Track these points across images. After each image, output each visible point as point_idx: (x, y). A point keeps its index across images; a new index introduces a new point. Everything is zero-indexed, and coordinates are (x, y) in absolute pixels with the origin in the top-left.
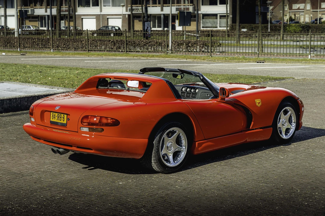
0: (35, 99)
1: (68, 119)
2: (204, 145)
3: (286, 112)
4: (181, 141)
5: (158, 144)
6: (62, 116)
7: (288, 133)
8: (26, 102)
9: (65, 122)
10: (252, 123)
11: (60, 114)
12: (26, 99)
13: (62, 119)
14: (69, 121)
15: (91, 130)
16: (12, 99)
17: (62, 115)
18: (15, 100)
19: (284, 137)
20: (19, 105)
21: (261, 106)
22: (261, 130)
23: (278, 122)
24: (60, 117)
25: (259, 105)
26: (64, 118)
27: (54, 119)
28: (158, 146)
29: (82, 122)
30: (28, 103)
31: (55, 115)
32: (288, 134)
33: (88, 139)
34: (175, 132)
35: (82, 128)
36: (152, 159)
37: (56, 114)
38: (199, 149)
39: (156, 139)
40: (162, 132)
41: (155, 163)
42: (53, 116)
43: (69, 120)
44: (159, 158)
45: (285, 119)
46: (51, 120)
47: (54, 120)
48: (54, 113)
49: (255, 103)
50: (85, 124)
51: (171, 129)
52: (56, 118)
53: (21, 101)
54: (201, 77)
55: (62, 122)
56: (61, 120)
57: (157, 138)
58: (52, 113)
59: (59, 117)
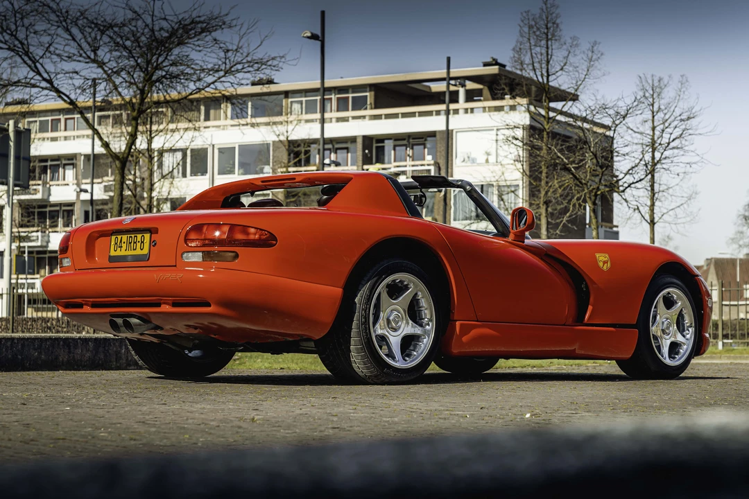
0: (59, 344)
1: (153, 244)
2: (474, 332)
3: (669, 303)
4: (419, 313)
5: (366, 303)
6: (139, 239)
7: (677, 353)
8: (35, 349)
9: (146, 251)
10: (590, 308)
11: (133, 236)
12: (37, 344)
13: (139, 244)
14: (156, 246)
15: (207, 256)
16: (4, 341)
17: (139, 236)
18: (9, 343)
19: (668, 361)
20: (20, 357)
21: (610, 270)
22: (612, 329)
23: (651, 324)
24: (134, 243)
25: (605, 268)
26: (142, 242)
27: (119, 249)
28: (367, 310)
29: (186, 240)
30: (40, 353)
31: (121, 241)
32: (677, 356)
33: (201, 276)
34: (407, 288)
35: (185, 255)
36: (352, 342)
37: (125, 237)
38: (464, 339)
39: (362, 292)
40: (375, 279)
41: (358, 351)
42: (116, 244)
43: (155, 244)
44: (368, 339)
45: (667, 319)
46: (113, 253)
47: (119, 253)
48: (119, 237)
49: (595, 261)
50: (193, 244)
51: (398, 277)
52: (124, 246)
53: (23, 345)
54: (468, 187)
55: (138, 252)
56: (136, 249)
57: (364, 290)
58: (113, 238)
59: (130, 243)
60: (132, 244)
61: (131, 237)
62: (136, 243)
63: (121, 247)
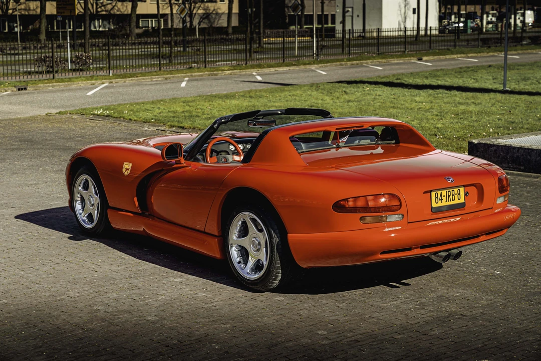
6: (456, 192)
9: (462, 200)
11: (451, 190)
13: (456, 196)
14: (470, 196)
17: (456, 190)
24: (453, 195)
26: (459, 194)
27: (440, 202)
31: (441, 195)
37: (444, 193)
42: (437, 197)
43: (469, 194)
46: (434, 205)
47: (440, 204)
48: (439, 193)
52: (444, 199)
55: (457, 201)
56: (454, 200)
58: (434, 193)
59: (449, 196)
60: (451, 196)
61: (450, 191)
62: (454, 195)
63: (442, 200)
